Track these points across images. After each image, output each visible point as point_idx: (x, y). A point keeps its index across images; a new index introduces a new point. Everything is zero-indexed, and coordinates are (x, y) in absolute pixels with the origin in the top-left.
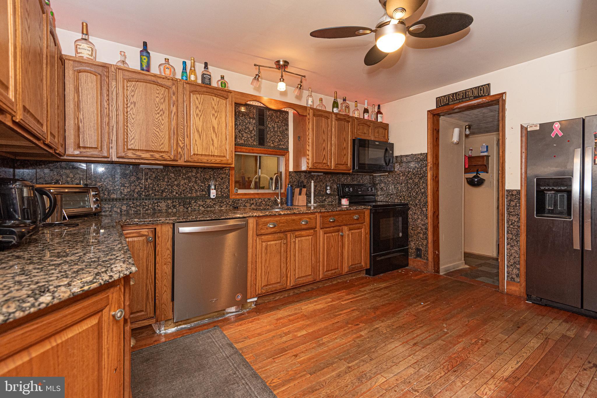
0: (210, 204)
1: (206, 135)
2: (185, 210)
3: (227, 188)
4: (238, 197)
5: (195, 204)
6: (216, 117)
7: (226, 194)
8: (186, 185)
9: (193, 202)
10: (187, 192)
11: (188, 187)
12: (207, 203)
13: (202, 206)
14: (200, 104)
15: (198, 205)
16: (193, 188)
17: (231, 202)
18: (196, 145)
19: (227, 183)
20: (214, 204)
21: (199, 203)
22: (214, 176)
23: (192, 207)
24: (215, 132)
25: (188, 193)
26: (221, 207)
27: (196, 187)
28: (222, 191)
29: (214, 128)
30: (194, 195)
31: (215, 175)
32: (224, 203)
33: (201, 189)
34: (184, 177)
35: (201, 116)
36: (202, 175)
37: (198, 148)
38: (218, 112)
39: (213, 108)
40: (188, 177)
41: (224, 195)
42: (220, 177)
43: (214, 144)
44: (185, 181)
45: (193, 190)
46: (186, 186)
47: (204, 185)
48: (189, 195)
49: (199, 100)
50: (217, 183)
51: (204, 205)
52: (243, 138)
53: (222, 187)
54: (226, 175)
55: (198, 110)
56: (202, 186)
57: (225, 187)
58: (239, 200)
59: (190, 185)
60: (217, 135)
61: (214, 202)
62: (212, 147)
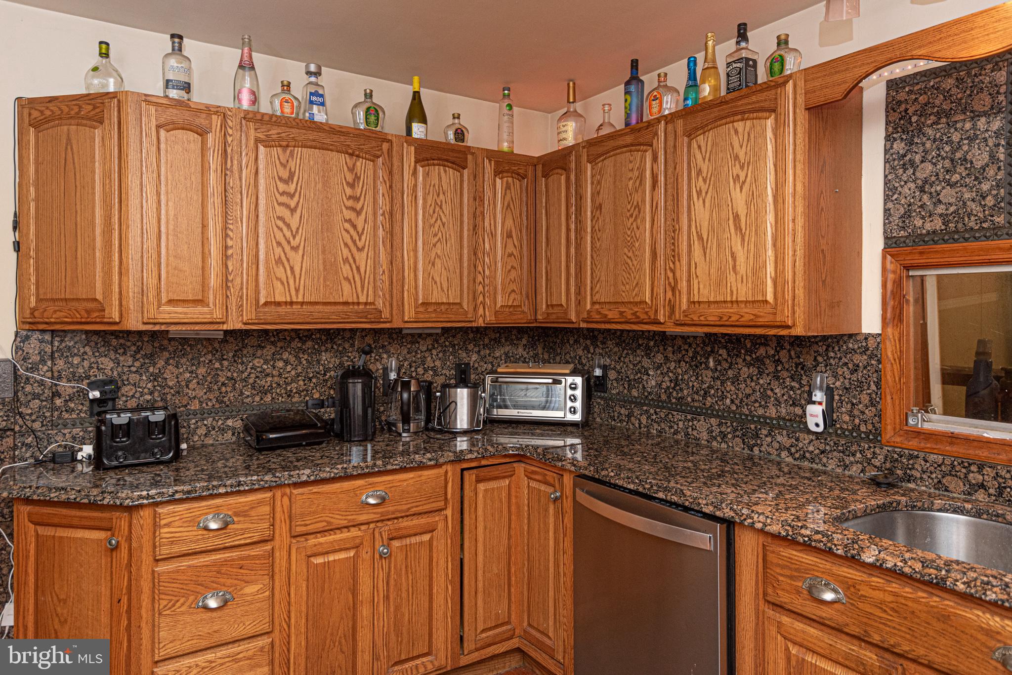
0: (811, 448)
1: (718, 245)
2: (746, 451)
3: (873, 405)
4: (914, 443)
5: (769, 439)
6: (744, 182)
7: (870, 427)
8: (752, 380)
9: (764, 432)
10: (756, 401)
11: (758, 388)
12: (801, 445)
13: (789, 450)
14: (704, 159)
15: (776, 445)
16: (769, 393)
17: (881, 457)
18: (697, 277)
19: (873, 387)
20: (823, 452)
21: (779, 438)
22: (829, 358)
23: (763, 449)
24: (741, 230)
25: (757, 405)
26: (846, 467)
27: (777, 391)
28: (856, 412)
29: (737, 217)
30: (772, 412)
31: (832, 354)
32: (854, 455)
33: (790, 397)
34: (748, 358)
35: (707, 193)
36: (793, 353)
37: (701, 286)
38: (749, 164)
39: (737, 157)
40: (757, 359)
41: (863, 428)
42: (846, 364)
43: (738, 267)
44: (751, 370)
45: (770, 397)
46: (753, 384)
47: (797, 386)
48: (761, 412)
49: (703, 149)
50: (838, 384)
51: (793, 450)
52: (941, 209)
53: (854, 397)
54: (871, 357)
55: (700, 179)
56: (792, 388)
57: (865, 399)
58: (911, 457)
59: (761, 382)
60: (746, 240)
61: (822, 447)
62: (731, 277)
